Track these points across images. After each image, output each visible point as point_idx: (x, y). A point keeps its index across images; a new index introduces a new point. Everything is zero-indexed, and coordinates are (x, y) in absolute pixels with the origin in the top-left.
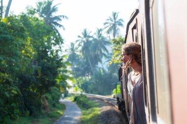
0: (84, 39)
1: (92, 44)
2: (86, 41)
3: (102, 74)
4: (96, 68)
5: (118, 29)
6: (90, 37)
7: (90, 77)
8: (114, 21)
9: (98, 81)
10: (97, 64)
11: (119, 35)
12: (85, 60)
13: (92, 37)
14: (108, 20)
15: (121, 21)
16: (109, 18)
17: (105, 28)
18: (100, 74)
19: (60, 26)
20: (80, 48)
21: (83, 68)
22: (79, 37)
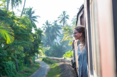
0: (47, 26)
1: (51, 29)
2: (48, 27)
3: (57, 46)
4: (53, 43)
5: (66, 20)
6: (50, 25)
7: (50, 48)
8: (64, 16)
9: (54, 50)
10: (54, 40)
11: (67, 24)
12: (47, 38)
13: (51, 25)
14: (60, 15)
15: (68, 16)
16: (61, 15)
17: (59, 20)
18: (56, 46)
19: (36, 21)
20: (44, 31)
21: (46, 43)
22: (44, 24)
